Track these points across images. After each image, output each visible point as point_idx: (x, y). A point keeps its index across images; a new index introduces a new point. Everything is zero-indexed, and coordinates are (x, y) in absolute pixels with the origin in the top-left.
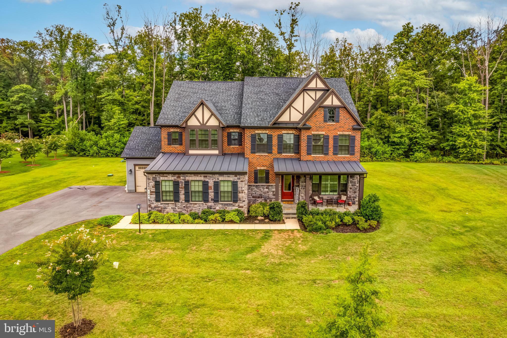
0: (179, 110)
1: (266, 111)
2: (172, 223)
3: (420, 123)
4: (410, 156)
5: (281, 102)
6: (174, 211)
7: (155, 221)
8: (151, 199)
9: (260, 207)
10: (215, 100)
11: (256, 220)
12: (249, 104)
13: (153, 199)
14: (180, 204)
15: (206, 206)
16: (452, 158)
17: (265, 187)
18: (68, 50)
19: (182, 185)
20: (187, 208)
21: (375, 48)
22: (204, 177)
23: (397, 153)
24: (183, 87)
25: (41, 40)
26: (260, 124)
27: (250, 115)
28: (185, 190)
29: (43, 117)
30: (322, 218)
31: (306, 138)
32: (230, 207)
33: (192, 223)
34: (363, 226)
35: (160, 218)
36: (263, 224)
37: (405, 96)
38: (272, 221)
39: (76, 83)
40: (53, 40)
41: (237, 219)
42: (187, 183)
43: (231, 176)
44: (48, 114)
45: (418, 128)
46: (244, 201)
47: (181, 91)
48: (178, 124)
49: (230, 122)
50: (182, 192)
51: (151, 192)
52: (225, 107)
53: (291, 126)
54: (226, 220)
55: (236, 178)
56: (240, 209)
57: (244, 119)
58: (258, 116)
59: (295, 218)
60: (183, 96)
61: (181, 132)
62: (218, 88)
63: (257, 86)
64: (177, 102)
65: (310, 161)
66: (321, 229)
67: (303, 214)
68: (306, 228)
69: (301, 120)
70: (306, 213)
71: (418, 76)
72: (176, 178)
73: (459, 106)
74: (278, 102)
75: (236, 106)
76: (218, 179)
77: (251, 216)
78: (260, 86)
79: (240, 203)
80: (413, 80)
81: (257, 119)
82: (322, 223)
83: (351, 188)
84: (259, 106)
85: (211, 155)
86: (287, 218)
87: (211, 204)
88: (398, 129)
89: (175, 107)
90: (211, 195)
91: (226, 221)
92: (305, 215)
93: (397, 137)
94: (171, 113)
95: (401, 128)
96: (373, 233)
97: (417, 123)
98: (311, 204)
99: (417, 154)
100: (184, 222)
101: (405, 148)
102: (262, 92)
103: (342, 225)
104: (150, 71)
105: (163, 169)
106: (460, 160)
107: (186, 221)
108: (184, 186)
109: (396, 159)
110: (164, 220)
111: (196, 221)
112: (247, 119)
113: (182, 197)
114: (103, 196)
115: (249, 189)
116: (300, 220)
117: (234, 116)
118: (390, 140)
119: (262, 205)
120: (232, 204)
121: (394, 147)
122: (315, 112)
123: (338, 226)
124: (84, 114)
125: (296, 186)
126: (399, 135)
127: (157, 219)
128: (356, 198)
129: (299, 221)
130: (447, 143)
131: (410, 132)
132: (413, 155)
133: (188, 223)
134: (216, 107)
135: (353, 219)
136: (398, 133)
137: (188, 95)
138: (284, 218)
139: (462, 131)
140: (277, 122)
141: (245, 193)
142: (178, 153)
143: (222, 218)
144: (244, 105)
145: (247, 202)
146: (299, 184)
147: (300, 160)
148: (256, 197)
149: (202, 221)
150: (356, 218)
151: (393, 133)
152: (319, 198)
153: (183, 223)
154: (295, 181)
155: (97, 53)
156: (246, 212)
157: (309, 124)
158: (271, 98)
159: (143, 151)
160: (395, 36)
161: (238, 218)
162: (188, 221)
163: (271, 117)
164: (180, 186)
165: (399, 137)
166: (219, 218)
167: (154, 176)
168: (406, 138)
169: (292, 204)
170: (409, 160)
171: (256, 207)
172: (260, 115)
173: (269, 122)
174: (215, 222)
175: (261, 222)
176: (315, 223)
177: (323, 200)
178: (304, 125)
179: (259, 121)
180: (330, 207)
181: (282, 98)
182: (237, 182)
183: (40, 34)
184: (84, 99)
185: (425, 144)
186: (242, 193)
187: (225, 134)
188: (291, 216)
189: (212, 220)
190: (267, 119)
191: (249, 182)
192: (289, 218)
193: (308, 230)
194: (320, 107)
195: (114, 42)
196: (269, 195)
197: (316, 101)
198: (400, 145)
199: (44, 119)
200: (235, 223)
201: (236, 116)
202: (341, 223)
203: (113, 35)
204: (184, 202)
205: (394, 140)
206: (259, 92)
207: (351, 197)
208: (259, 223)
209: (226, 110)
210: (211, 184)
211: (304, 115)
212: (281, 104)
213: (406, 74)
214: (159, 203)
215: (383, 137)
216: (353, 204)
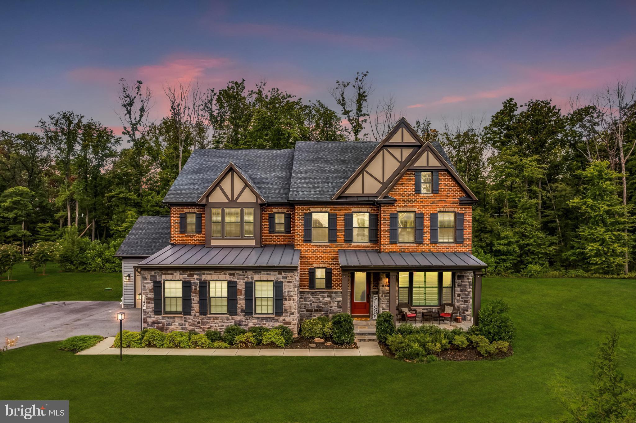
0: (199, 183)
1: (327, 181)
2: (177, 346)
3: (532, 226)
4: (522, 270)
5: (349, 171)
6: (182, 329)
7: (150, 344)
8: (147, 310)
9: (318, 324)
10: (252, 171)
11: (311, 343)
12: (301, 173)
13: (151, 310)
14: (192, 318)
15: (233, 321)
16: (581, 272)
17: (326, 295)
18: (77, 145)
19: (195, 288)
20: (203, 324)
21: (466, 134)
22: (231, 275)
23: (504, 266)
24: (208, 156)
25: (43, 131)
26: (317, 198)
27: (303, 186)
28: (200, 296)
29: (41, 228)
30: (419, 338)
31: (388, 218)
32: (271, 324)
33: (209, 347)
34: (488, 349)
35: (159, 339)
36: (323, 348)
37: (511, 190)
38: (336, 343)
39: (85, 184)
40: (58, 131)
41: (281, 340)
42: (203, 285)
43: (272, 273)
44: (49, 224)
45: (531, 231)
46: (292, 314)
47: (205, 160)
48: (195, 200)
49: (272, 198)
50: (196, 298)
51: (148, 299)
52: (267, 179)
53: (366, 200)
54: (264, 342)
55: (280, 276)
56: (287, 326)
57: (293, 191)
58: (314, 188)
59: (373, 340)
60: (207, 167)
61: (201, 214)
62: (257, 157)
63: (313, 152)
64: (196, 174)
65: (395, 252)
66: (418, 354)
67: (387, 333)
68: (394, 354)
69: (380, 191)
70: (391, 330)
71: (528, 162)
72: (186, 276)
73: (587, 200)
74: (344, 170)
75: (282, 178)
76: (252, 278)
77: (303, 337)
78: (317, 152)
79: (286, 316)
80: (521, 168)
81: (312, 192)
82: (420, 346)
83: (459, 295)
84: (317, 176)
85: (243, 247)
86: (360, 340)
87: (240, 318)
88: (503, 235)
89: (194, 180)
90: (241, 303)
91: (263, 345)
92: (390, 334)
93: (502, 245)
94: (186, 187)
95: (508, 232)
96: (504, 361)
97: (529, 225)
98: (397, 320)
99: (531, 267)
100: (196, 345)
101: (513, 260)
102: (321, 158)
103: (451, 350)
104: (175, 163)
105: (167, 262)
106: (592, 274)
107: (200, 343)
108: (198, 289)
109: (503, 274)
110: (165, 341)
111: (216, 344)
112: (298, 192)
113: (195, 306)
114: (85, 313)
115: (301, 298)
116: (382, 343)
117: (280, 191)
118: (494, 248)
119: (321, 321)
120: (273, 318)
121: (499, 258)
122: (401, 177)
123: (445, 350)
124: (93, 223)
125: (374, 293)
126: (506, 242)
127: (154, 340)
128: (467, 310)
129: (380, 345)
130: (572, 251)
131: (520, 238)
132: (526, 268)
133: (203, 347)
134: (253, 180)
135: (468, 340)
136: (504, 238)
137: (213, 166)
138: (355, 341)
139: (592, 234)
140: (343, 195)
141: (294, 300)
142: (195, 245)
143: (257, 339)
144: (293, 175)
145: (296, 315)
146: (379, 289)
147: (380, 252)
148: (311, 311)
149: (225, 344)
150: (473, 338)
151: (497, 240)
152: (410, 310)
153: (195, 348)
154: (372, 285)
155: (113, 147)
156: (295, 331)
157: (393, 196)
158: (334, 166)
159: (148, 247)
160: (494, 117)
161: (283, 340)
162: (202, 343)
163: (334, 189)
164: (193, 290)
165: (505, 245)
166: (252, 339)
167: (153, 273)
168: (515, 246)
169: (367, 321)
170: (520, 275)
171: (311, 323)
172: (318, 187)
173: (331, 196)
174: (246, 345)
175: (320, 346)
176: (408, 345)
177: (416, 313)
178: (386, 197)
179: (317, 194)
180: (427, 325)
181: (351, 166)
182: (282, 282)
183: (43, 123)
184: (94, 204)
185: (542, 253)
186: (290, 300)
187: (266, 216)
188: (367, 337)
189: (241, 342)
190: (328, 191)
191: (300, 286)
192: (364, 340)
193: (396, 357)
194: (409, 170)
195: (130, 126)
196: (331, 307)
197: (403, 164)
198: (507, 255)
199: (42, 230)
200: (278, 347)
201: (282, 190)
202: (449, 346)
203: (130, 117)
204: (198, 314)
205: (499, 248)
206: (316, 159)
207: (459, 309)
208: (316, 348)
209: (268, 183)
210: (241, 286)
211: (385, 185)
212: (349, 173)
213: (512, 161)
214: (160, 317)
215: (484, 244)
216: (462, 319)
